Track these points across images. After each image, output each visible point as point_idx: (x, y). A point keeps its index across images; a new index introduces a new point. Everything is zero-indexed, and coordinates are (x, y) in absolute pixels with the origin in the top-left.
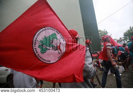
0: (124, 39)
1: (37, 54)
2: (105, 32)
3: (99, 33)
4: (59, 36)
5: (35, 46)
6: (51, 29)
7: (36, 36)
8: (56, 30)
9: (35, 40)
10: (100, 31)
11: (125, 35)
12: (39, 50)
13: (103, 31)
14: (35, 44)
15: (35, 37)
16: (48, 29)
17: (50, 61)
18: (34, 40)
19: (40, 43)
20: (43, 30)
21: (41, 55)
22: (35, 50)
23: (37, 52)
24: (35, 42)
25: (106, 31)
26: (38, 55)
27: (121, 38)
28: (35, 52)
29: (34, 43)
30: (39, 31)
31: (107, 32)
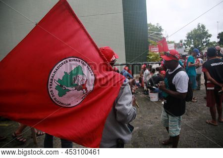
0: (185, 42)
1: (53, 98)
2: (158, 28)
3: (149, 28)
4: (85, 69)
5: (50, 88)
6: (74, 60)
7: (52, 73)
8: (81, 61)
9: (52, 80)
10: (150, 25)
11: (188, 37)
12: (56, 93)
13: (156, 25)
14: (51, 85)
15: (51, 75)
16: (70, 61)
17: (70, 104)
18: (50, 79)
19: (57, 83)
20: (62, 64)
21: (58, 98)
22: (50, 93)
23: (53, 96)
24: (51, 82)
25: (160, 27)
26: (55, 99)
27: (181, 41)
28: (51, 96)
29: (49, 84)
30: (57, 66)
31: (161, 29)
